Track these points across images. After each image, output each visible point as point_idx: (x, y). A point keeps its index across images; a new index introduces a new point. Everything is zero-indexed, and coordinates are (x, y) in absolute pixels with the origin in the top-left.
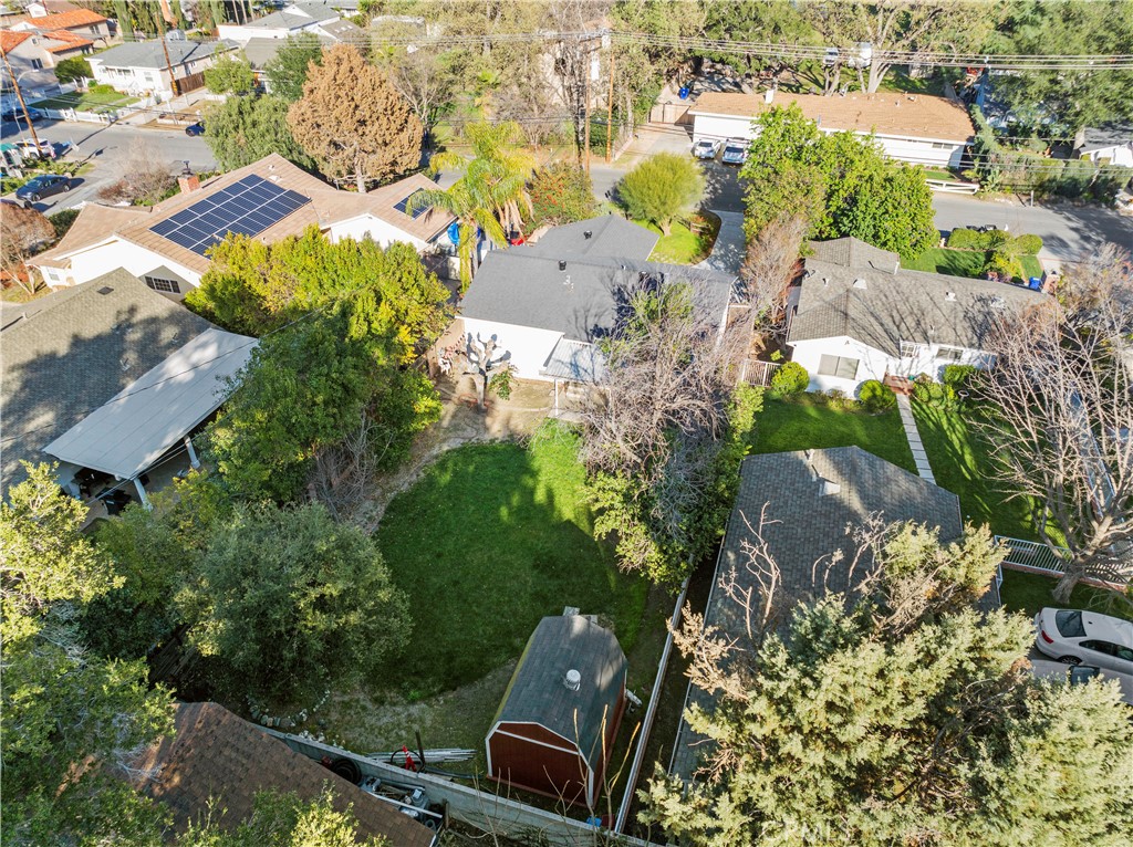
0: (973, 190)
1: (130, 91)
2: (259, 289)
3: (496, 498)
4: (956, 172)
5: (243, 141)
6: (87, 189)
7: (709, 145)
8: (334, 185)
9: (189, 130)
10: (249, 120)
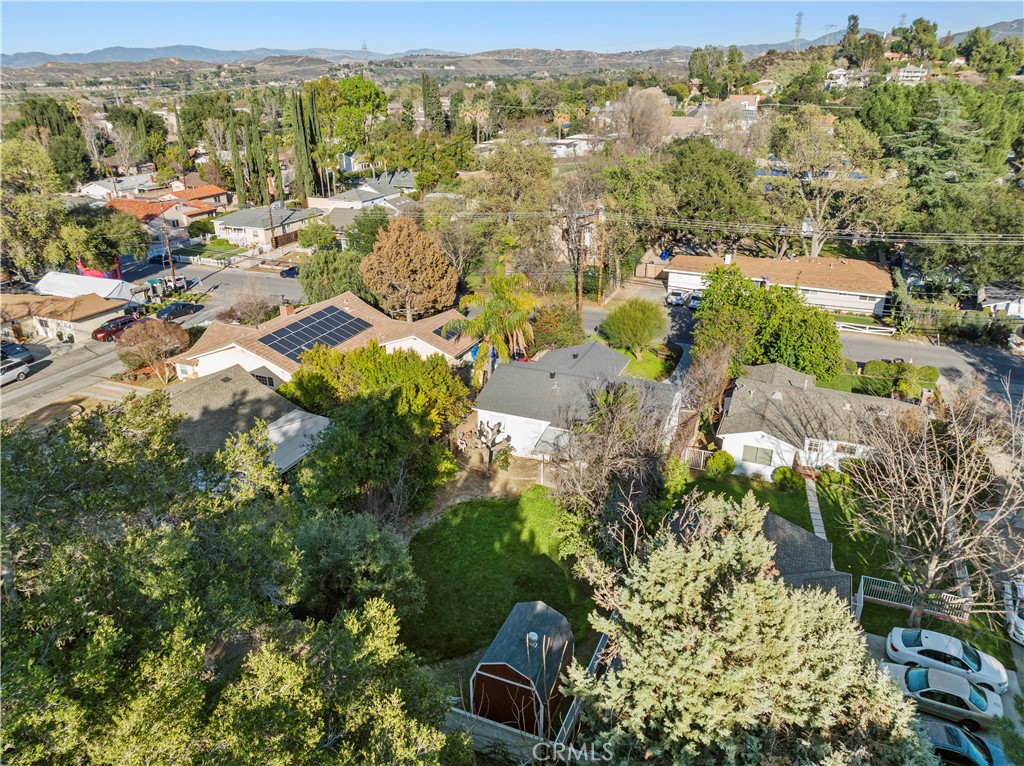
0: (891, 333)
1: (240, 244)
2: (333, 383)
3: (492, 537)
4: (878, 319)
5: (326, 282)
6: (206, 313)
7: (679, 294)
8: (389, 315)
9: (283, 273)
10: (331, 268)
